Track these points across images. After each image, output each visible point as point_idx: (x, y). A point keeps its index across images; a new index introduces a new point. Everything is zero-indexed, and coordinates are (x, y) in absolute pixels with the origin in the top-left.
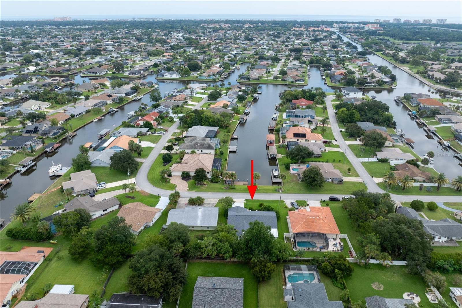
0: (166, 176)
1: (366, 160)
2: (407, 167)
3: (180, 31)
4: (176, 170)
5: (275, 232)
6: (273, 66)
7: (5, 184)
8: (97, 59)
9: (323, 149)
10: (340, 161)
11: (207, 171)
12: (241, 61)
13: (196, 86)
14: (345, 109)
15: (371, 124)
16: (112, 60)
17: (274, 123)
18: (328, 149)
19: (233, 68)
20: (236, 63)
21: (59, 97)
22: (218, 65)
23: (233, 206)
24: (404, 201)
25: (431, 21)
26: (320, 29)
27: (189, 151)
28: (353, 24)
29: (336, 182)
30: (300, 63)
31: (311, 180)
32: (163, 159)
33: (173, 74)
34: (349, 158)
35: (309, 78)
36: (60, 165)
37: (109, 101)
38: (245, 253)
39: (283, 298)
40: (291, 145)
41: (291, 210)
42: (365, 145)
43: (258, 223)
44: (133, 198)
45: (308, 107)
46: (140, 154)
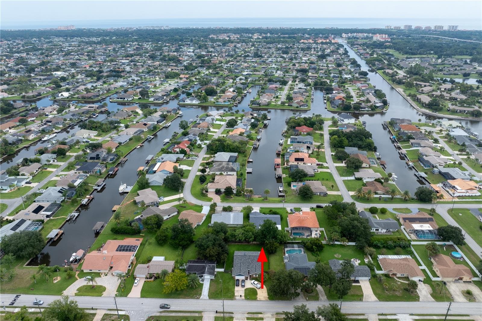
0: (204, 192)
1: (346, 178)
2: (374, 183)
3: (190, 44)
4: (211, 188)
5: (279, 227)
6: (281, 89)
7: (91, 199)
8: (121, 83)
9: (316, 171)
10: (327, 180)
11: (233, 188)
12: (252, 83)
13: (215, 113)
14: (336, 136)
15: (355, 149)
16: (133, 83)
17: (280, 149)
18: (320, 170)
19: (245, 92)
20: (248, 86)
21: (104, 126)
22: (231, 90)
23: (252, 212)
24: (366, 207)
25: (443, 27)
26: (328, 41)
27: (218, 173)
28: (362, 34)
29: (322, 195)
30: (305, 86)
31: (304, 194)
32: (200, 179)
33: (193, 100)
34: (334, 177)
35: (312, 102)
36: (125, 185)
37: (146, 129)
38: (261, 238)
39: (283, 261)
40: (292, 167)
41: (290, 213)
42: (348, 167)
43: (269, 220)
44: (185, 207)
45: (309, 134)
46: (182, 176)
